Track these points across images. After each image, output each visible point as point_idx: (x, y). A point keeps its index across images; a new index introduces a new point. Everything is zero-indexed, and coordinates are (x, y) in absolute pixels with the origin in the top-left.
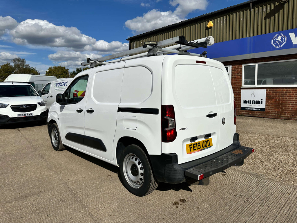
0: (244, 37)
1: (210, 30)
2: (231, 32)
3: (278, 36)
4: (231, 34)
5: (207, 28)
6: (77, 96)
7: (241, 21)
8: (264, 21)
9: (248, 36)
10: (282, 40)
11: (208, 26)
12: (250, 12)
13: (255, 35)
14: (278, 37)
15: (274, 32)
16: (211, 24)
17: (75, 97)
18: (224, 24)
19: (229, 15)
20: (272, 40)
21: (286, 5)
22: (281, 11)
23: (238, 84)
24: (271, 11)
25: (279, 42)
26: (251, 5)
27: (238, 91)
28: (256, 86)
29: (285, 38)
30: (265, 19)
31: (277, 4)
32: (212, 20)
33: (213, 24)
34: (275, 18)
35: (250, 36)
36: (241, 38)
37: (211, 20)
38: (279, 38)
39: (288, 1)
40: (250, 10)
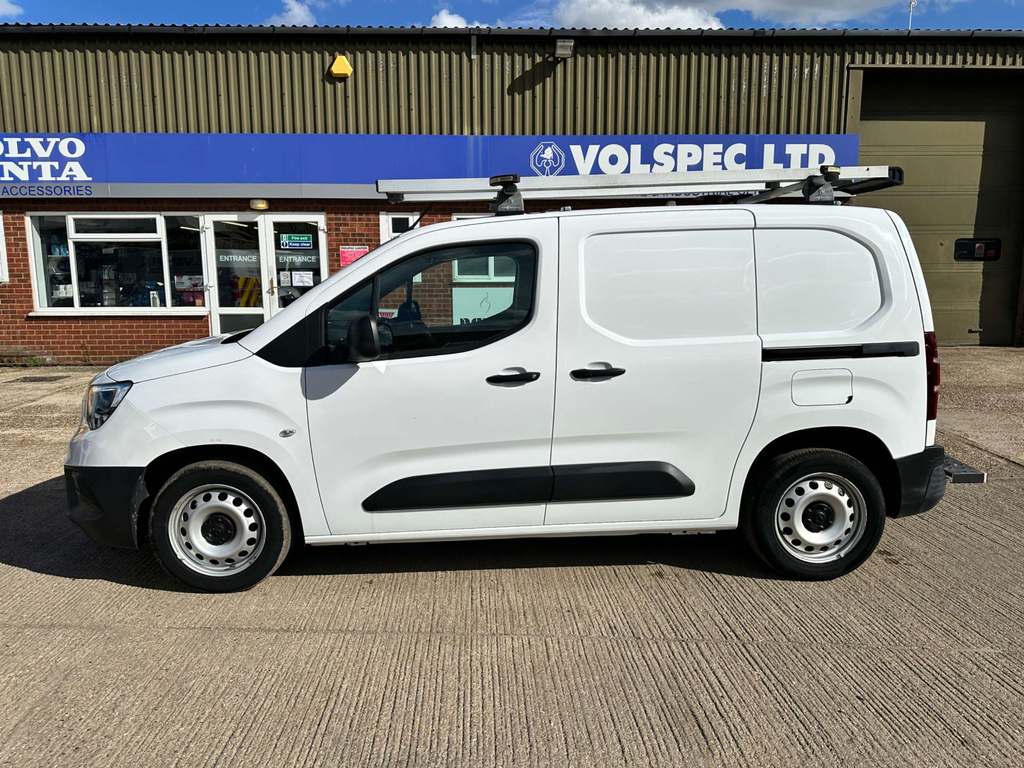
0: (454, 132)
1: (340, 85)
2: (414, 108)
3: (546, 147)
4: (414, 113)
5: (330, 78)
7: (444, 83)
8: (507, 98)
9: (466, 132)
10: (555, 158)
11: (335, 70)
12: (470, 60)
13: (486, 132)
14: (544, 150)
15: (534, 134)
18: (392, 78)
19: (406, 54)
20: (532, 156)
21: (559, 68)
22: (548, 81)
23: (443, 271)
24: (525, 73)
25: (548, 164)
26: (474, 40)
27: (442, 291)
28: (492, 278)
29: (560, 156)
30: (511, 92)
31: (539, 59)
32: (348, 53)
33: (350, 69)
34: (534, 97)
35: (472, 133)
36: (445, 132)
37: (344, 54)
38: (548, 154)
39: (564, 60)
40: (469, 56)
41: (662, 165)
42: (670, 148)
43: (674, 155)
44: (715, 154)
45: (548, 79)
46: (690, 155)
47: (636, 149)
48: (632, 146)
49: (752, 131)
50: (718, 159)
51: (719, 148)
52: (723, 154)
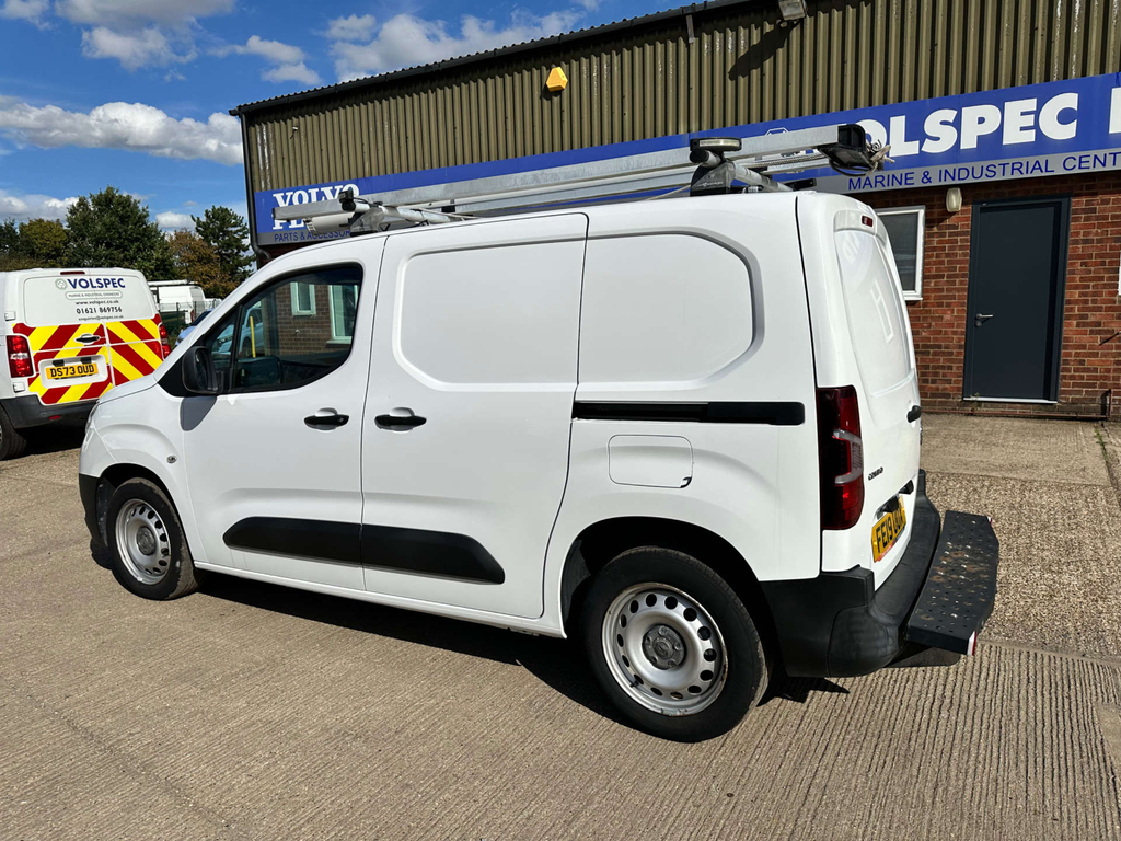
0: (670, 133)
1: (556, 100)
2: (627, 111)
4: (627, 117)
5: (549, 94)
6: (26, 349)
7: (660, 77)
8: (730, 83)
9: (682, 130)
11: (551, 83)
12: (688, 45)
15: (761, 120)
16: (557, 77)
17: (17, 352)
18: (605, 81)
19: (620, 52)
21: (795, 33)
22: (781, 52)
24: (751, 48)
26: (689, 20)
30: (734, 75)
31: (768, 28)
32: (563, 64)
33: (565, 80)
34: (762, 75)
35: (689, 131)
36: (660, 135)
37: (559, 65)
39: (801, 21)
40: (686, 41)
41: (938, 139)
42: (950, 115)
43: (957, 123)
44: (1023, 114)
45: (780, 50)
46: (981, 120)
47: (898, 123)
48: (892, 119)
49: (1092, 72)
50: (1030, 121)
51: (1031, 104)
52: (1037, 113)
